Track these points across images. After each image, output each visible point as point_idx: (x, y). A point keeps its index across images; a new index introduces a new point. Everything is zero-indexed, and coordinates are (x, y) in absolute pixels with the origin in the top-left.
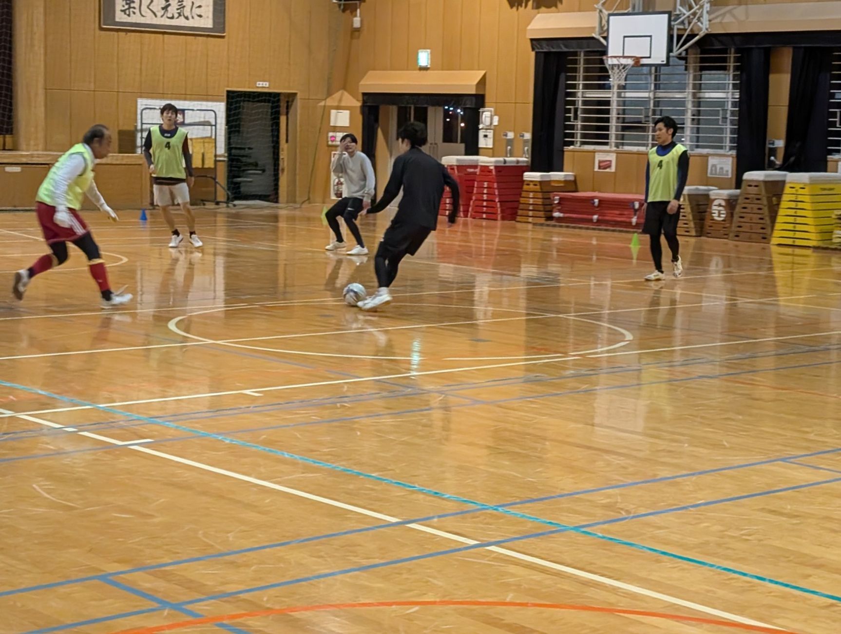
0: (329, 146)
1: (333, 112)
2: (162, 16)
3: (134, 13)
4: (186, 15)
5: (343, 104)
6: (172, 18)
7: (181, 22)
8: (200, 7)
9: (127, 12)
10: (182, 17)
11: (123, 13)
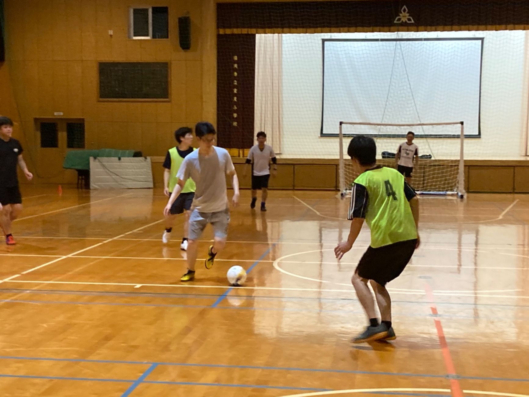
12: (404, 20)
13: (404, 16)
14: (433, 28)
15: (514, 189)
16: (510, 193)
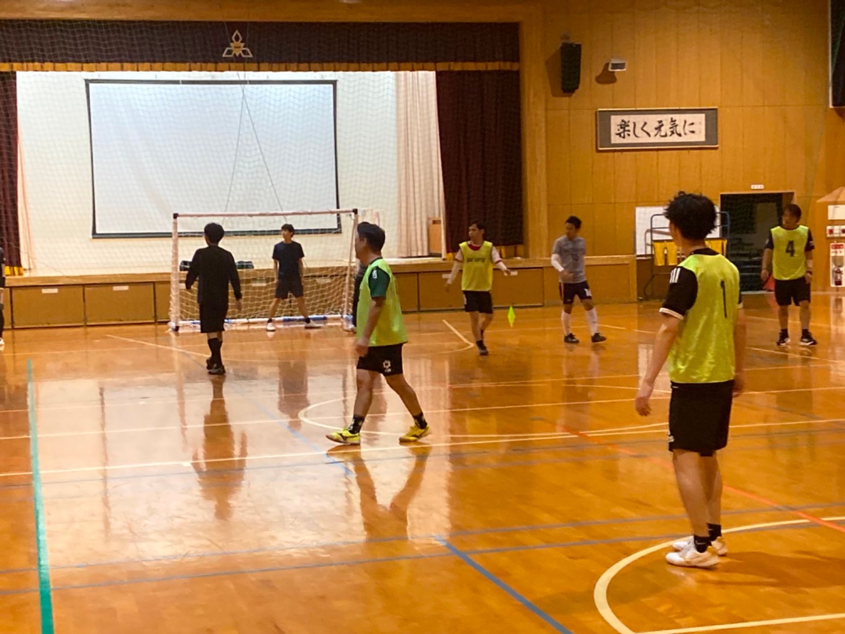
0: (828, 238)
1: (831, 208)
2: (656, 135)
3: (629, 135)
4: (678, 132)
5: (840, 200)
6: (666, 136)
7: (675, 139)
8: (692, 124)
9: (622, 135)
10: (675, 135)
11: (618, 136)
12: (238, 52)
13: (237, 47)
14: (283, 66)
15: (419, 306)
16: (414, 312)
